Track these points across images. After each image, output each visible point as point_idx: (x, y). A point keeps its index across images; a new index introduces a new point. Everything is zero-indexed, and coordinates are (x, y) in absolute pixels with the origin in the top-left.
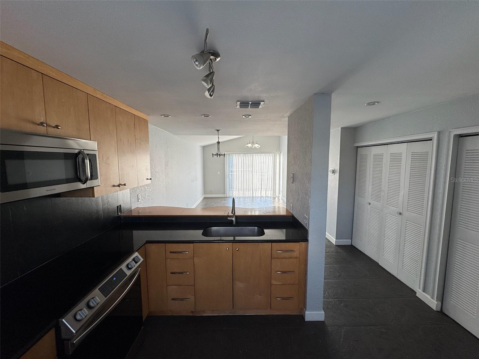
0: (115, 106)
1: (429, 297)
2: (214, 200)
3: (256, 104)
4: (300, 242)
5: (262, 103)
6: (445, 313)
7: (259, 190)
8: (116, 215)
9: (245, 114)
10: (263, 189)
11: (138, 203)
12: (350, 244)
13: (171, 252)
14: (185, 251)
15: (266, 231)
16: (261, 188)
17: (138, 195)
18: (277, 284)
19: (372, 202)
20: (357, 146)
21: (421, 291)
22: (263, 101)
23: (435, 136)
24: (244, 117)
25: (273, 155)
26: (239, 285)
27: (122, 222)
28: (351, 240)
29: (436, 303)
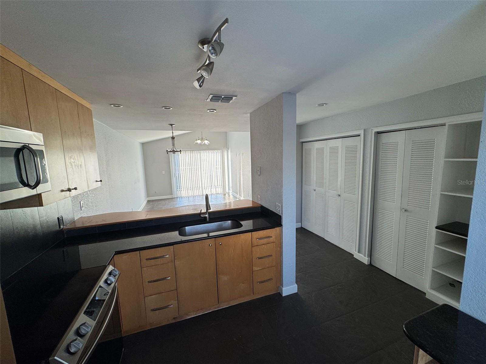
0: (55, 89)
1: (363, 256)
2: (160, 202)
3: (228, 99)
4: (276, 228)
5: (234, 98)
6: (373, 265)
7: (209, 188)
8: (58, 228)
9: (210, 109)
10: (212, 187)
11: (81, 211)
12: (300, 227)
13: (147, 259)
14: (165, 255)
15: (242, 223)
16: (210, 186)
17: (80, 202)
18: (258, 269)
19: (317, 189)
20: (302, 142)
21: (357, 252)
22: (236, 96)
23: (362, 132)
24: (208, 111)
25: (220, 151)
26: (224, 278)
27: (65, 236)
28: (301, 223)
29: (367, 259)
